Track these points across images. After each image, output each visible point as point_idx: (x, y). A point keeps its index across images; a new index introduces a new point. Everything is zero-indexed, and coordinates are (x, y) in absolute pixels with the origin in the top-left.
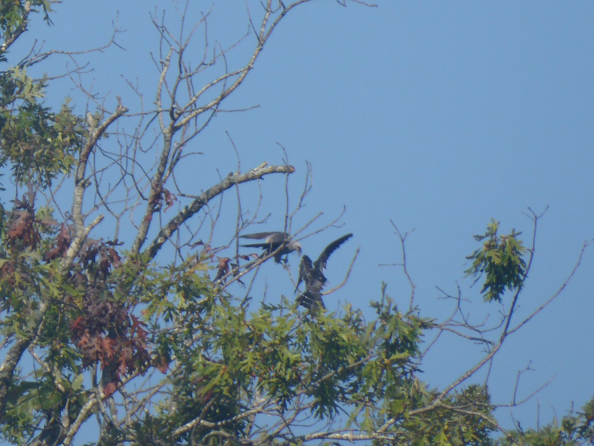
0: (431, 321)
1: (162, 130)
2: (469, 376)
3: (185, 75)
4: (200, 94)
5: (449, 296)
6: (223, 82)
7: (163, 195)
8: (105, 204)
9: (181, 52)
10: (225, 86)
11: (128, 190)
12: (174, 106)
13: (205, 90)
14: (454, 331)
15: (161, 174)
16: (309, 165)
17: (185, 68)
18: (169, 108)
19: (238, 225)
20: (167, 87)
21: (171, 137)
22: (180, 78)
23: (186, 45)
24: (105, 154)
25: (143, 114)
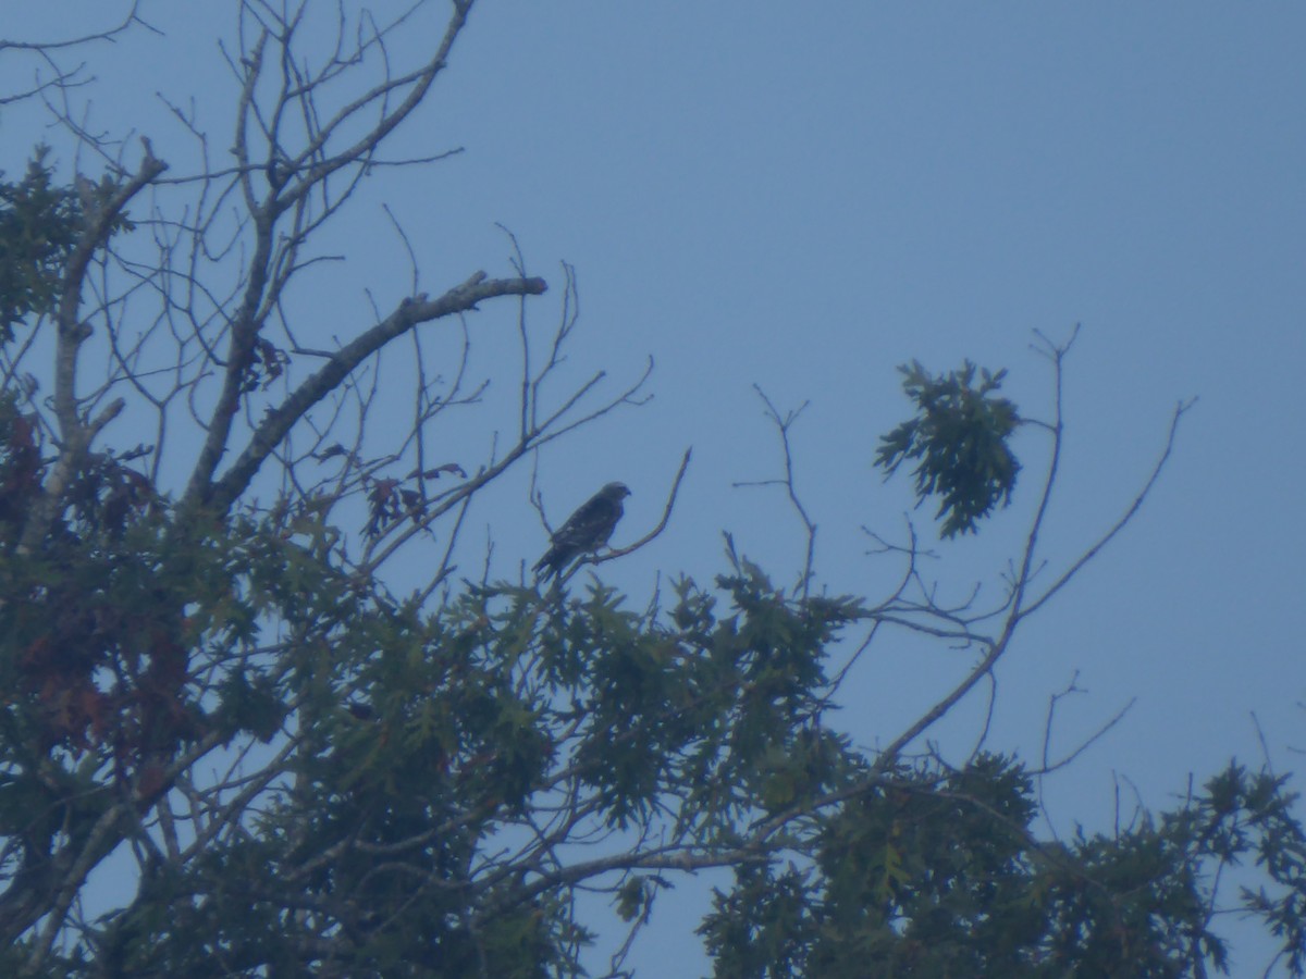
0: (854, 604)
3: (297, 86)
4: (332, 128)
5: (891, 547)
6: (380, 99)
7: (259, 353)
8: (131, 377)
9: (286, 39)
10: (385, 108)
11: (183, 345)
12: (276, 156)
14: (903, 622)
15: (252, 304)
16: (569, 268)
17: (297, 72)
18: (265, 160)
19: (420, 408)
20: (258, 114)
21: (272, 222)
22: (286, 97)
23: (296, 22)
24: (128, 267)
25: (208, 177)
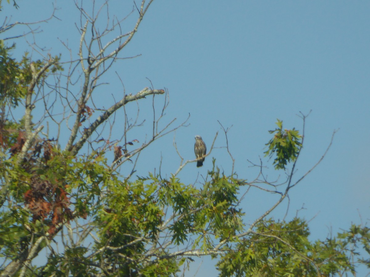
0: (244, 181)
1: (83, 71)
2: (268, 214)
3: (96, 37)
4: (105, 48)
5: (255, 165)
6: (119, 40)
7: (86, 110)
8: (50, 116)
9: (93, 23)
10: (120, 42)
11: (65, 108)
12: (90, 56)
13: (108, 45)
14: (257, 187)
15: (84, 97)
17: (96, 32)
18: (87, 57)
19: (125, 128)
20: (85, 43)
21: (89, 74)
22: (93, 39)
23: (95, 19)
24: (50, 86)
25: (72, 62)
